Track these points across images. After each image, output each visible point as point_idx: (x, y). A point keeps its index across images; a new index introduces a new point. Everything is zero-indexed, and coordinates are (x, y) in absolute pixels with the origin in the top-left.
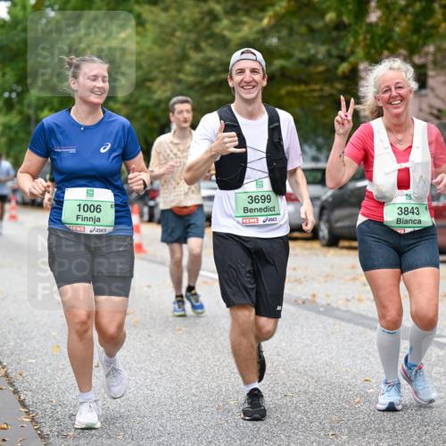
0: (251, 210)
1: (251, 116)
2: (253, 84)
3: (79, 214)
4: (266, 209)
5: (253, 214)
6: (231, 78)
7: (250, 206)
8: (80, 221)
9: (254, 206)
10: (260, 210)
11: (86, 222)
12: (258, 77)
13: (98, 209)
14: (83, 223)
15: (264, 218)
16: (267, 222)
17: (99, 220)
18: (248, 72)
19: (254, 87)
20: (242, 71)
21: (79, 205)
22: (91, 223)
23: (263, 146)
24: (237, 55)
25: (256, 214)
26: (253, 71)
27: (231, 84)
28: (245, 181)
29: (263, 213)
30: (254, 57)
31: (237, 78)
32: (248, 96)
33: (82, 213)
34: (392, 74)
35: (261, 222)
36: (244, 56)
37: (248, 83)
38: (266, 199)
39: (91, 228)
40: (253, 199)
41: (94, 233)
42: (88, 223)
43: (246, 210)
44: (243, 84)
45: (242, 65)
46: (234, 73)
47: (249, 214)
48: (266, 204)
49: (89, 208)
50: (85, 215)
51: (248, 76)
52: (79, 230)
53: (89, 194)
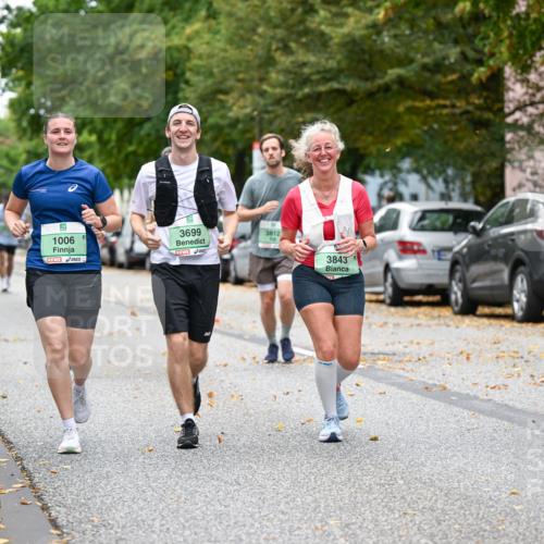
0: (183, 243)
1: (183, 163)
2: (189, 134)
4: (198, 242)
5: (185, 246)
6: (169, 129)
7: (181, 240)
9: (185, 239)
10: (191, 242)
15: (195, 250)
16: (199, 253)
17: (72, 250)
18: (184, 123)
19: (188, 137)
20: (178, 122)
23: (192, 187)
24: (175, 109)
25: (188, 246)
26: (189, 123)
27: (167, 135)
28: (177, 218)
29: (194, 245)
30: (189, 111)
31: (174, 128)
32: (183, 145)
35: (192, 253)
36: (182, 109)
38: (196, 232)
40: (184, 233)
41: (70, 261)
43: (178, 243)
44: (179, 134)
45: (179, 117)
46: (171, 123)
47: (181, 246)
48: (197, 237)
51: (183, 127)
52: (56, 261)
53: (62, 228)
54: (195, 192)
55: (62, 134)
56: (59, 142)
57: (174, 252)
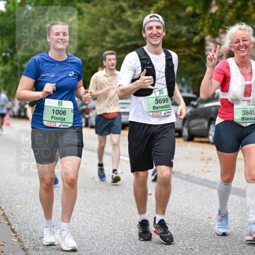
0: (157, 108)
1: (157, 53)
2: (159, 35)
3: (53, 115)
4: (166, 106)
5: (159, 110)
6: (144, 32)
7: (157, 105)
8: (53, 120)
9: (159, 105)
10: (162, 107)
11: (57, 121)
12: (160, 31)
13: (64, 113)
14: (55, 121)
15: (165, 112)
16: (167, 114)
17: (64, 119)
18: (155, 28)
19: (159, 37)
20: (151, 28)
21: (53, 110)
22: (60, 121)
23: (163, 70)
24: (147, 18)
25: (160, 109)
26: (158, 27)
27: (144, 35)
29: (164, 109)
30: (158, 19)
32: (155, 43)
33: (55, 115)
34: (241, 32)
36: (152, 19)
37: (155, 35)
38: (165, 100)
39: (60, 124)
40: (158, 101)
41: (61, 127)
43: (154, 108)
44: (152, 36)
45: (151, 24)
46: (146, 29)
47: (156, 110)
48: (166, 103)
49: (59, 112)
50: (57, 116)
51: (155, 31)
52: (53, 125)
53: (60, 104)
55: (61, 36)
56: (59, 41)
57: (151, 114)
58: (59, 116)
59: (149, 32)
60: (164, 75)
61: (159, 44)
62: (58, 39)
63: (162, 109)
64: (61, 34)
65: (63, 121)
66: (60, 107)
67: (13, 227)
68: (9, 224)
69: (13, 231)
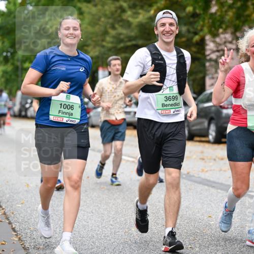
0: (166, 105)
1: (169, 51)
2: (172, 33)
3: (61, 109)
4: (176, 104)
5: (168, 108)
6: (157, 28)
7: (166, 103)
8: (60, 114)
9: (168, 102)
10: (172, 105)
11: (64, 115)
12: (173, 28)
13: (72, 107)
15: (174, 110)
16: (175, 113)
17: (72, 114)
18: (167, 25)
19: (171, 34)
20: (164, 25)
21: (61, 104)
22: (68, 116)
23: (175, 66)
24: (160, 14)
25: (169, 107)
26: (171, 24)
27: (156, 32)
29: (173, 107)
32: (166, 40)
33: (62, 109)
35: (172, 113)
36: (165, 15)
37: (168, 32)
38: (175, 98)
39: (67, 119)
40: (167, 98)
41: (69, 122)
42: (66, 116)
43: (163, 105)
44: (164, 33)
45: (164, 21)
46: (158, 25)
47: (165, 108)
49: (67, 107)
50: (64, 110)
51: (167, 27)
52: (59, 120)
53: (68, 98)
54: (177, 70)
55: (71, 31)
56: (69, 35)
57: (160, 111)
58: (66, 110)
59: (161, 29)
60: (175, 71)
61: (171, 42)
62: (68, 34)
63: (171, 107)
64: (71, 29)
65: (70, 116)
66: (68, 101)
67: (14, 226)
68: (10, 223)
69: (14, 230)
